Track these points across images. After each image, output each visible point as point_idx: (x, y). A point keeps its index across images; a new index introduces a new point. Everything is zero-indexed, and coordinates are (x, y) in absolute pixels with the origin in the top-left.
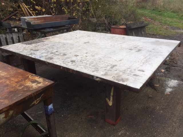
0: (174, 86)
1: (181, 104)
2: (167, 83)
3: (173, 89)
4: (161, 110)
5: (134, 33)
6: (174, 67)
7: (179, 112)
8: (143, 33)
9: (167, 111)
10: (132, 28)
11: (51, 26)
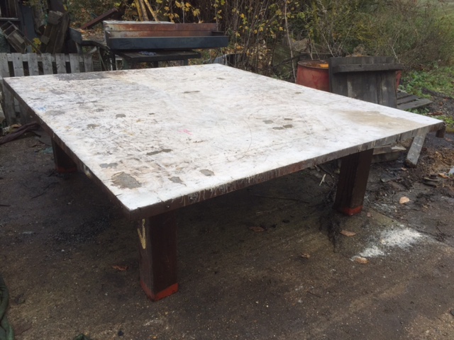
0: (397, 246)
1: (375, 295)
2: (383, 233)
3: (386, 253)
4: (301, 296)
5: (353, 85)
6: (447, 198)
7: (347, 315)
8: (384, 88)
9: (317, 301)
10: (343, 71)
11: (154, 47)
